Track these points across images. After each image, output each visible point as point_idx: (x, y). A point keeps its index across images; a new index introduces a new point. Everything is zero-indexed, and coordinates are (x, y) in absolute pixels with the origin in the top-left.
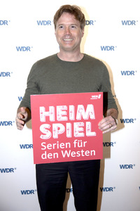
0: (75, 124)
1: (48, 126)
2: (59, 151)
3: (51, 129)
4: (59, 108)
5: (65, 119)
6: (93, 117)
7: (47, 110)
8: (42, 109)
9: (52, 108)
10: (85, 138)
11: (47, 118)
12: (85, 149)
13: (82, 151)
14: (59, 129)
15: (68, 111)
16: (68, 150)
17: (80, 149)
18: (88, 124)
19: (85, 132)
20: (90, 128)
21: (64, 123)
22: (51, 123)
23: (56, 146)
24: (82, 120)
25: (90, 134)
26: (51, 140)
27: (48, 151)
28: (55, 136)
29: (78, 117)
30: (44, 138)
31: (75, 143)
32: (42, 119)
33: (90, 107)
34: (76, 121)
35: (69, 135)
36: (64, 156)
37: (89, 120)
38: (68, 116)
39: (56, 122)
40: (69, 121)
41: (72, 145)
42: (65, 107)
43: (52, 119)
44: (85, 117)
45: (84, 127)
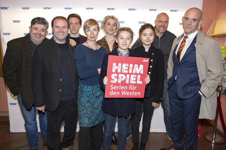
0: (132, 75)
1: (116, 75)
2: (120, 91)
3: (117, 77)
4: (124, 65)
5: (126, 72)
6: (142, 72)
7: (117, 65)
8: (114, 64)
9: (120, 64)
10: (136, 85)
11: (117, 70)
12: (135, 91)
13: (133, 92)
14: (122, 77)
15: (129, 67)
16: (125, 90)
17: (132, 91)
18: (139, 76)
19: (136, 81)
20: (139, 79)
21: (125, 74)
22: (118, 74)
23: (119, 88)
24: (136, 74)
25: (139, 82)
26: (117, 84)
27: (114, 91)
28: (120, 82)
29: (134, 72)
30: (113, 82)
31: (130, 87)
32: (114, 71)
33: (141, 66)
34: (132, 74)
35: (127, 82)
36: (123, 94)
37: (140, 74)
38: (128, 70)
39: (121, 73)
40: (128, 73)
41: (128, 88)
42: (128, 65)
43: (119, 71)
44: (138, 72)
45: (136, 78)
